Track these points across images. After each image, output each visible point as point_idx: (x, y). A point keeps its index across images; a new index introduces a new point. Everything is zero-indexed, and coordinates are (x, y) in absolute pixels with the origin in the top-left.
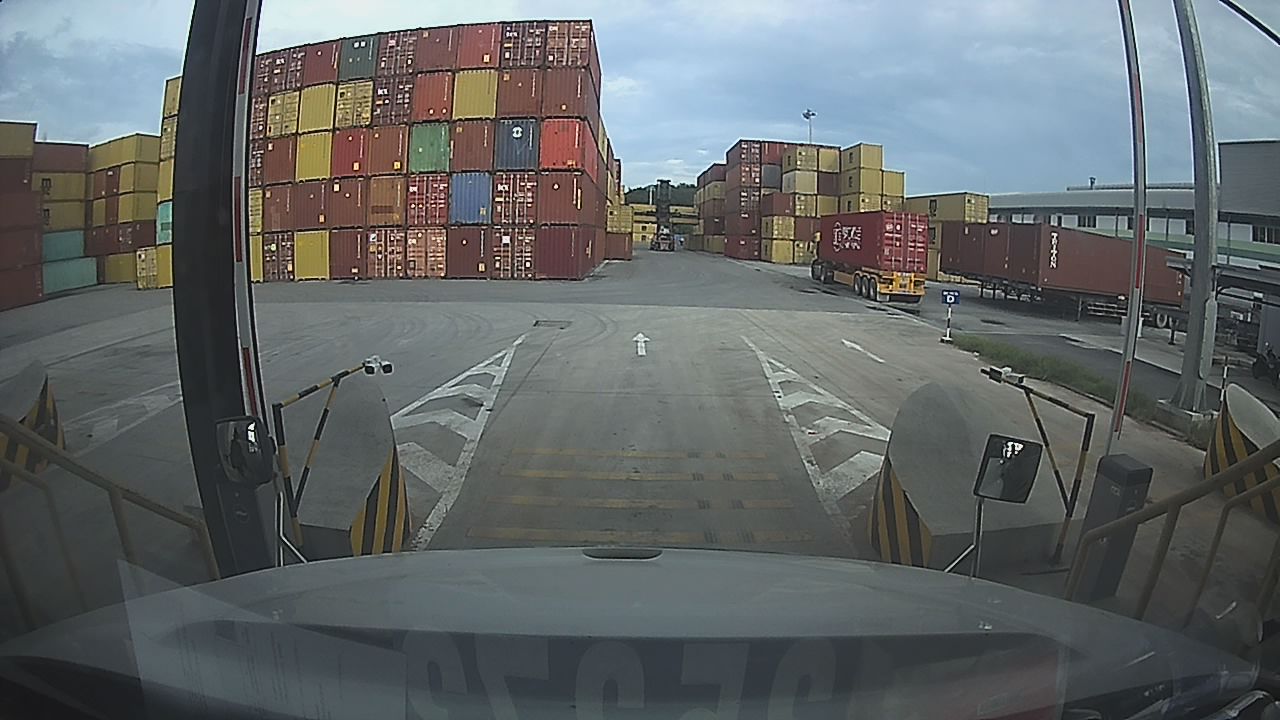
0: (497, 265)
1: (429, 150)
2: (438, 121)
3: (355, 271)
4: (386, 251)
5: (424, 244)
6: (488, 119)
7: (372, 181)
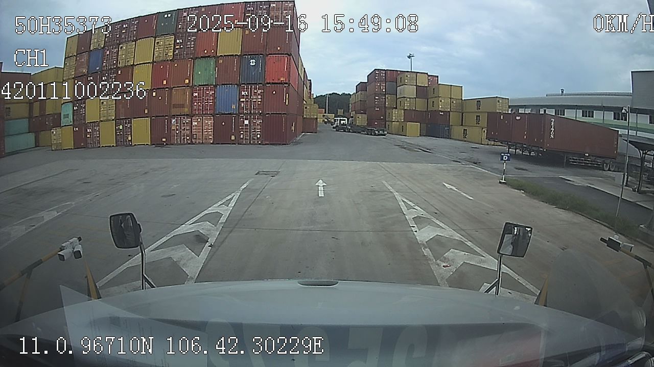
0: (242, 137)
1: (204, 73)
2: (209, 57)
3: (164, 140)
6: (237, 55)
7: (173, 90)
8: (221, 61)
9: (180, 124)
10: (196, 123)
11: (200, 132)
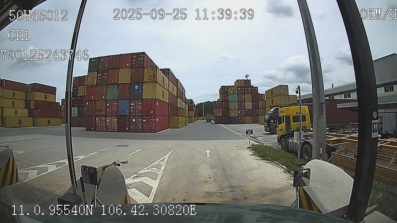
0: (132, 128)
1: (112, 93)
2: (114, 84)
3: (92, 129)
4: (101, 123)
5: (111, 121)
6: (128, 83)
8: (120, 87)
9: (101, 121)
10: (108, 120)
11: (110, 125)
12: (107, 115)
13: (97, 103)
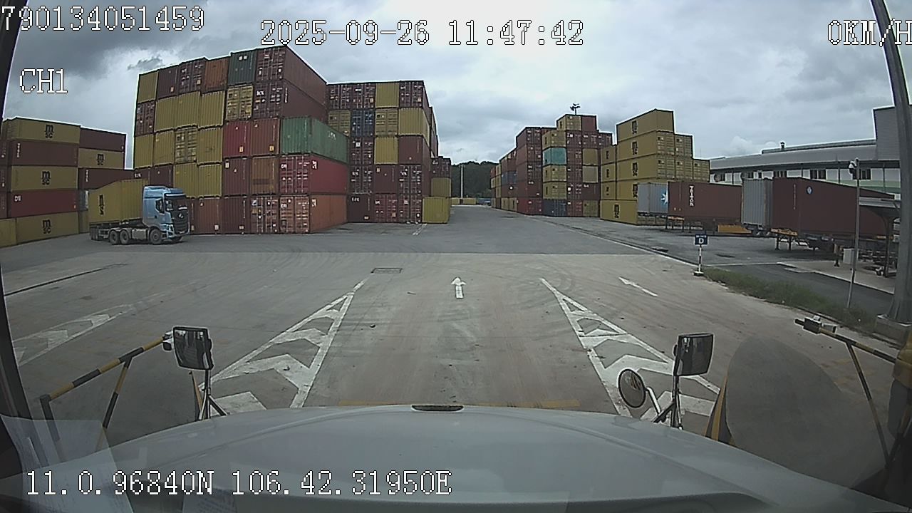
1: (295, 136)
3: (241, 227)
4: (264, 213)
5: (292, 208)
7: (253, 160)
9: (264, 207)
10: (285, 206)
11: (290, 217)
12: (282, 191)
13: (254, 163)
